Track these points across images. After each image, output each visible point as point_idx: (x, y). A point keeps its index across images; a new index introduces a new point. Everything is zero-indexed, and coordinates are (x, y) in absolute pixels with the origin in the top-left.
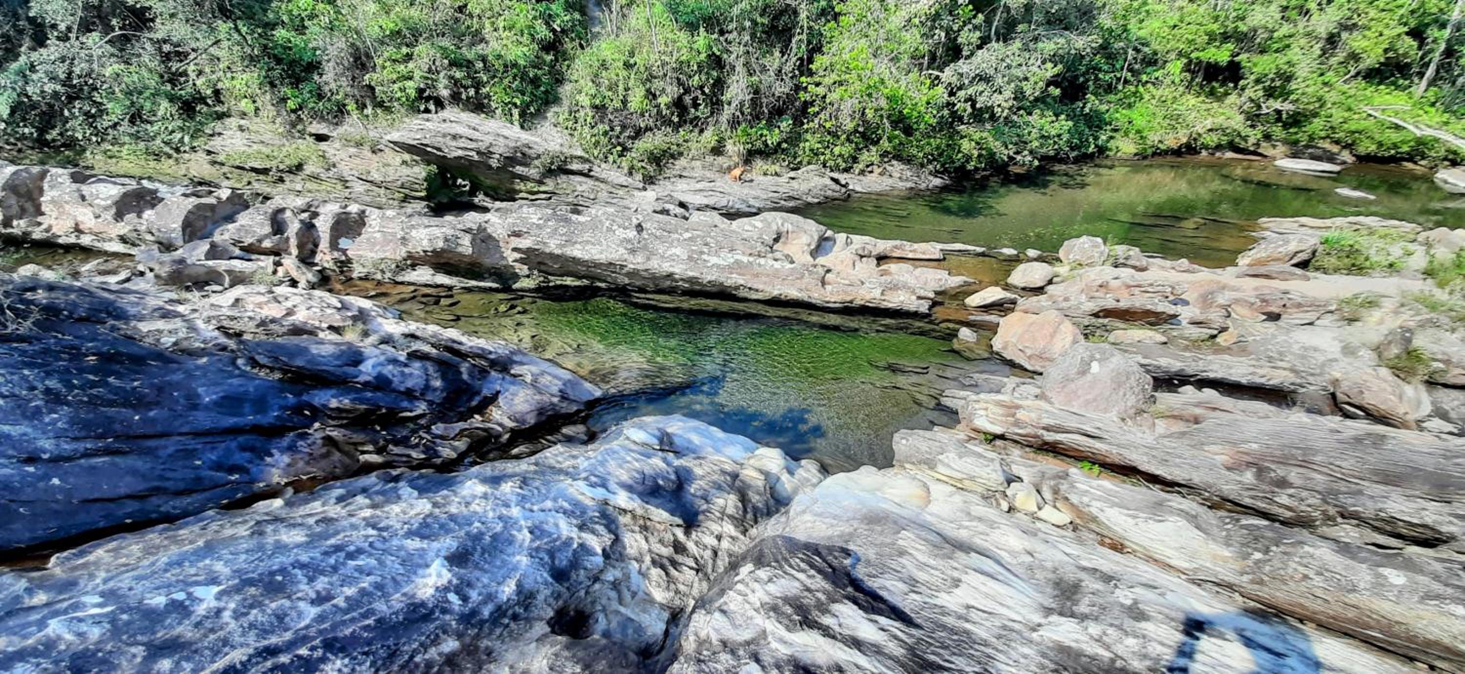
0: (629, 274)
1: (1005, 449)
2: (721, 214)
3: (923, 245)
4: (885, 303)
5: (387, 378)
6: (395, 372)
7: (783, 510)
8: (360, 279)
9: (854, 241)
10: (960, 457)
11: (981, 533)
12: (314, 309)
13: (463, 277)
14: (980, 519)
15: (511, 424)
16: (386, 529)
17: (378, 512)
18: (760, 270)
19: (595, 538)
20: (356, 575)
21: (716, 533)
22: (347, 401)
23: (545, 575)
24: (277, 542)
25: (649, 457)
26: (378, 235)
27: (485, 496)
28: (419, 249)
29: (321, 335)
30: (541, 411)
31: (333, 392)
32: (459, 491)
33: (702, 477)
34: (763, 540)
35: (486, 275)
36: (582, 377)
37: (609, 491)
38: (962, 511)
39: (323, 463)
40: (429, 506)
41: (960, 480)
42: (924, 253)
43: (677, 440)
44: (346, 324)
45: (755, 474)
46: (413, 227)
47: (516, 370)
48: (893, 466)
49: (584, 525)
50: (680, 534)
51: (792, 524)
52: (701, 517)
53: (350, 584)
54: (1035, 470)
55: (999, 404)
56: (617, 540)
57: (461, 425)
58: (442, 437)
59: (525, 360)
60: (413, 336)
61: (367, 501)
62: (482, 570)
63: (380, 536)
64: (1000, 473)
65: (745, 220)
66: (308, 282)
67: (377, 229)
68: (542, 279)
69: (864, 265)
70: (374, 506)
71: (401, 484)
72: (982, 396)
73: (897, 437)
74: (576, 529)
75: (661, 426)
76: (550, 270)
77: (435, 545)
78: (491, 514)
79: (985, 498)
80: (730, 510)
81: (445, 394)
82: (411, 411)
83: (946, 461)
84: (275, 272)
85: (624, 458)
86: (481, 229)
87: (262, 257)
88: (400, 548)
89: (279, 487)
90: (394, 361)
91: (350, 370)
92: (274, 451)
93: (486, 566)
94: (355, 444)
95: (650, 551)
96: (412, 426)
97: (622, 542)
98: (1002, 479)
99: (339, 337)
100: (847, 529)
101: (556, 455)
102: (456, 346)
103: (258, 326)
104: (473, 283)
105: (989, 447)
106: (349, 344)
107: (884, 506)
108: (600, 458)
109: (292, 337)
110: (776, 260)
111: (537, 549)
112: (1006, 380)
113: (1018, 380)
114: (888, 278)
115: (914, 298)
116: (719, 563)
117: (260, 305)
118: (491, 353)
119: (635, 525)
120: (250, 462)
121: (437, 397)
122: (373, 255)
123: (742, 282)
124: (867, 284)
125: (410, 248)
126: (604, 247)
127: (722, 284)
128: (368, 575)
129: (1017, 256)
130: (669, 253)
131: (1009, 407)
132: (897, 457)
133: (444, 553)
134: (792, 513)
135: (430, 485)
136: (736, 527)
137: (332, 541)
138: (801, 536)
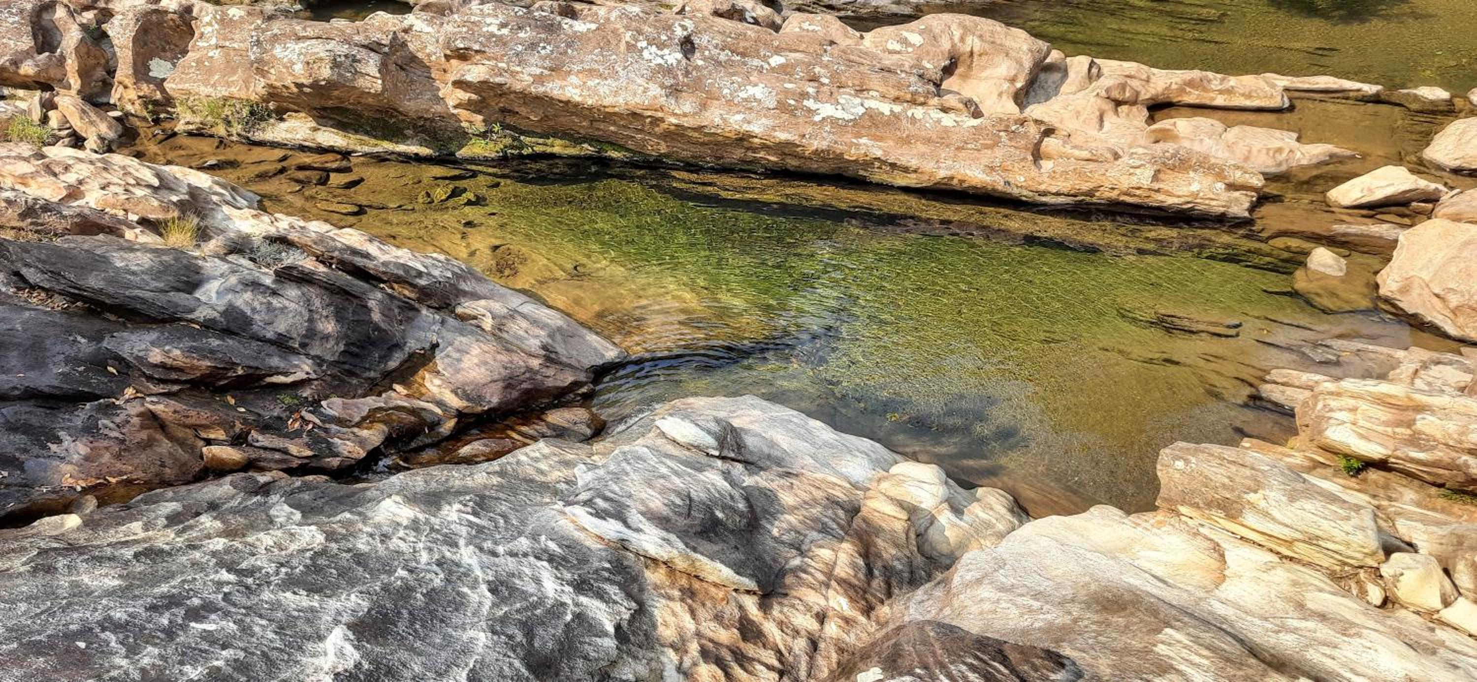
0: (668, 135)
1: (1386, 487)
2: (840, 18)
3: (1248, 81)
4: (1160, 197)
5: (243, 314)
6: (256, 304)
7: (939, 576)
8: (190, 134)
9: (1105, 71)
10: (1292, 499)
11: (1325, 644)
12: (113, 188)
13: (367, 133)
14: (1323, 617)
15: (455, 402)
16: (251, 572)
17: (237, 544)
18: (913, 130)
19: (603, 606)
20: (205, 646)
21: (816, 609)
22: (177, 352)
23: (517, 663)
24: (75, 585)
25: (700, 470)
26: (216, 54)
27: (415, 526)
28: (288, 81)
29: (129, 234)
30: (509, 383)
31: (154, 335)
32: (369, 514)
33: (793, 510)
34: (899, 628)
35: (409, 132)
36: (582, 324)
37: (628, 527)
38: (1288, 600)
39: (143, 458)
40: (320, 538)
41: (1289, 543)
42: (1249, 96)
43: (750, 441)
44: (170, 216)
45: (890, 509)
46: (275, 39)
47: (466, 307)
48: (1154, 508)
49: (583, 582)
50: (751, 604)
51: (956, 603)
52: (789, 580)
53: (194, 662)
54: (1445, 531)
55: (1382, 401)
56: (641, 611)
57: (372, 402)
58: (340, 422)
59: (480, 289)
60: (282, 241)
61: (218, 524)
62: (412, 650)
63: (240, 583)
64: (1372, 534)
65: (889, 30)
66: (102, 139)
67: (213, 41)
68: (508, 141)
69: (1121, 121)
70: (229, 533)
71: (274, 498)
72: (1348, 384)
73: (1165, 454)
74: (568, 589)
75: (722, 414)
76: (523, 125)
77: (333, 604)
78: (424, 557)
79: (1335, 577)
80: (843, 570)
81: (342, 347)
82: (286, 374)
83: (1262, 504)
84: (45, 120)
85: (654, 470)
86: (398, 45)
87: (21, 93)
88: (276, 606)
89: (70, 496)
90: (254, 285)
91: (181, 298)
92: (62, 434)
93: (418, 644)
94: (195, 427)
95: (698, 634)
96: (288, 400)
97: (651, 616)
98: (1373, 543)
99: (158, 239)
100: (1056, 617)
101: (536, 460)
102: (359, 261)
103: (23, 216)
104: (387, 146)
105: (1353, 483)
106: (178, 253)
107: (1132, 581)
108: (612, 467)
109: (79, 238)
110: (945, 110)
111: (504, 620)
112: (1400, 354)
113: (1425, 355)
114: (1170, 147)
115: (1220, 186)
116: (820, 661)
117: (23, 179)
118: (420, 274)
119: (673, 585)
120: (25, 451)
121: (331, 350)
122: (209, 90)
123: (879, 153)
124: (1125, 159)
125: (272, 79)
126: (623, 82)
127: (839, 157)
128: (224, 647)
129: (1450, 102)
130: (743, 95)
131: (1406, 408)
132: (1163, 492)
133: (346, 618)
134: (956, 580)
135: (320, 502)
136: (851, 600)
137: (164, 588)
138: (972, 625)
